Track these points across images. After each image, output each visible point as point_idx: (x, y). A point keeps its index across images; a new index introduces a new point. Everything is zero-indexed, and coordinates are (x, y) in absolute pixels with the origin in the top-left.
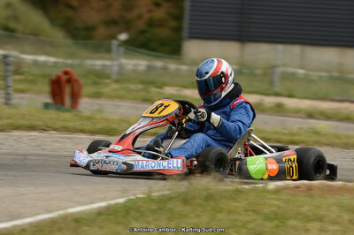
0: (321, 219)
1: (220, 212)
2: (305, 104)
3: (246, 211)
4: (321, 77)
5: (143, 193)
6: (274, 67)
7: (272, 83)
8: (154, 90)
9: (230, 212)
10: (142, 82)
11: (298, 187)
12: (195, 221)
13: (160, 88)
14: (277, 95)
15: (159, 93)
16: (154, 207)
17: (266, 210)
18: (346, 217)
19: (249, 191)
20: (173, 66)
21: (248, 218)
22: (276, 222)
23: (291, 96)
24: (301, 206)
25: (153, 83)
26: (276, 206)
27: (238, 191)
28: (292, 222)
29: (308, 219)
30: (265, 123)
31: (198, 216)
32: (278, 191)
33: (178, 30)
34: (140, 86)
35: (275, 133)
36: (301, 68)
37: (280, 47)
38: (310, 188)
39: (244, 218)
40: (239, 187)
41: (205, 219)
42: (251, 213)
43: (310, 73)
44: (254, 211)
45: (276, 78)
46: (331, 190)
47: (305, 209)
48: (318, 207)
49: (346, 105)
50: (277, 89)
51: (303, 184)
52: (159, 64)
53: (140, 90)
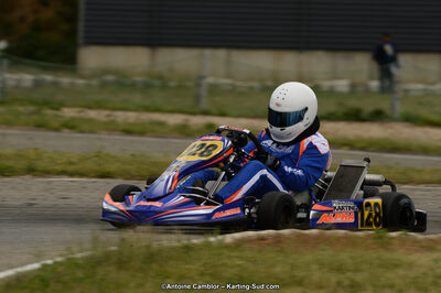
0: (300, 283)
1: (168, 277)
3: (202, 274)
4: (251, 88)
5: (61, 256)
7: (197, 98)
8: (49, 112)
10: (32, 103)
11: (262, 239)
13: (57, 109)
14: (206, 113)
15: (57, 116)
16: (80, 274)
17: (228, 273)
18: (334, 278)
20: (65, 80)
23: (223, 115)
24: (273, 266)
25: (46, 103)
26: (239, 266)
27: (188, 248)
29: (284, 284)
31: (140, 285)
32: (238, 244)
33: (72, 34)
34: (32, 108)
36: (228, 76)
38: (278, 240)
40: (185, 242)
42: (207, 278)
44: (211, 275)
45: (203, 92)
46: (306, 240)
47: (278, 269)
48: (293, 267)
50: (205, 104)
51: (269, 235)
52: (49, 78)
53: (32, 113)
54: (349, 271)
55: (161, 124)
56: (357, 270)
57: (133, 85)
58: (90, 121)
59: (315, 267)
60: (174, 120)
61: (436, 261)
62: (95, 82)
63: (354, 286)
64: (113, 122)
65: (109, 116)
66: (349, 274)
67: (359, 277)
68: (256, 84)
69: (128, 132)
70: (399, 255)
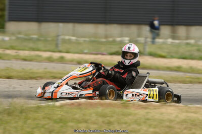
0: (86, 122)
1: (29, 119)
2: (76, 56)
3: (44, 118)
4: (85, 41)
6: (58, 36)
7: (57, 45)
9: (35, 119)
11: (73, 104)
12: (14, 125)
14: (60, 52)
17: (55, 117)
18: (101, 120)
19: (45, 107)
21: (45, 123)
22: (61, 124)
23: (67, 52)
24: (75, 114)
26: (61, 114)
27: (39, 107)
28: (70, 124)
29: (79, 122)
30: (54, 68)
31: (16, 122)
32: (61, 106)
35: (59, 73)
36: (73, 36)
37: (61, 25)
38: (79, 104)
39: (43, 122)
40: (39, 105)
41: (20, 123)
42: (47, 120)
43: (79, 39)
44: (48, 118)
46: (91, 105)
47: (77, 116)
48: (84, 115)
49: (99, 56)
50: (60, 49)
51: (76, 102)
54: (108, 117)
55: (40, 56)
56: (112, 117)
57: (31, 40)
58: (7, 55)
59: (94, 115)
60: (46, 55)
61: (147, 113)
62: (14, 38)
63: (110, 123)
64: (18, 55)
65: (16, 52)
66: (108, 118)
67: (112, 119)
68: (87, 39)
69: (25, 60)
70: (132, 110)
